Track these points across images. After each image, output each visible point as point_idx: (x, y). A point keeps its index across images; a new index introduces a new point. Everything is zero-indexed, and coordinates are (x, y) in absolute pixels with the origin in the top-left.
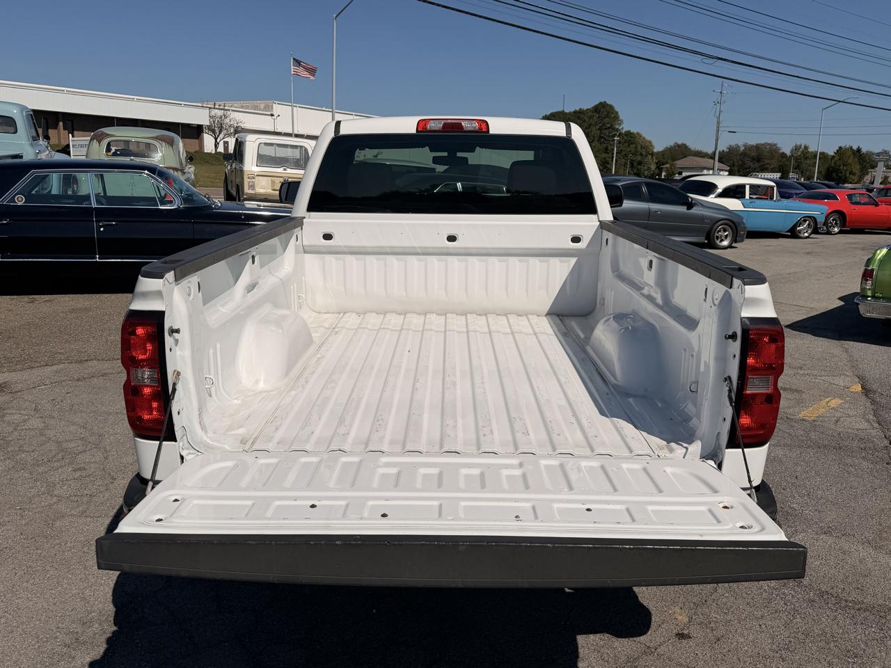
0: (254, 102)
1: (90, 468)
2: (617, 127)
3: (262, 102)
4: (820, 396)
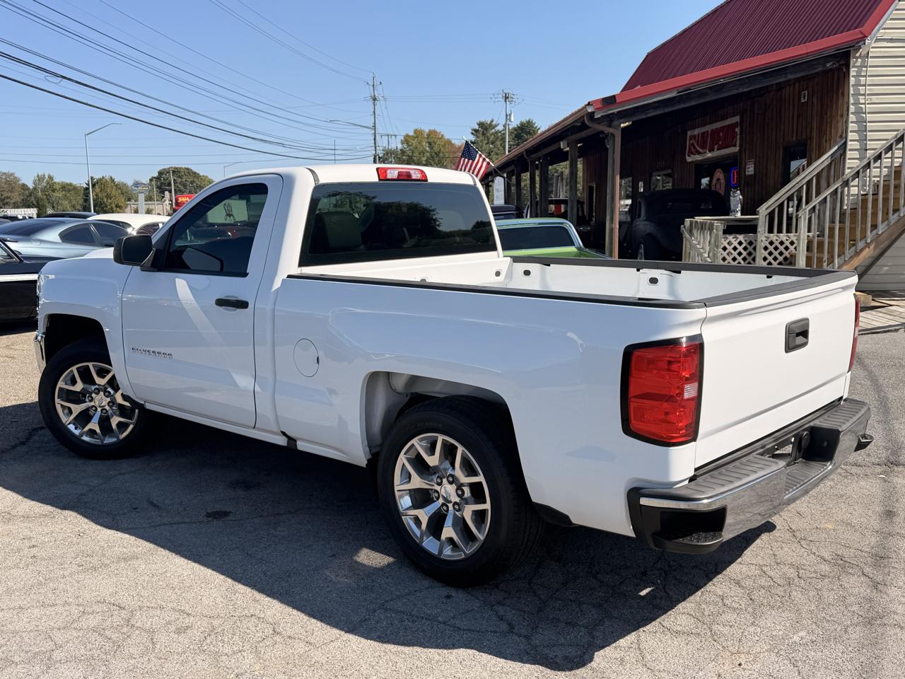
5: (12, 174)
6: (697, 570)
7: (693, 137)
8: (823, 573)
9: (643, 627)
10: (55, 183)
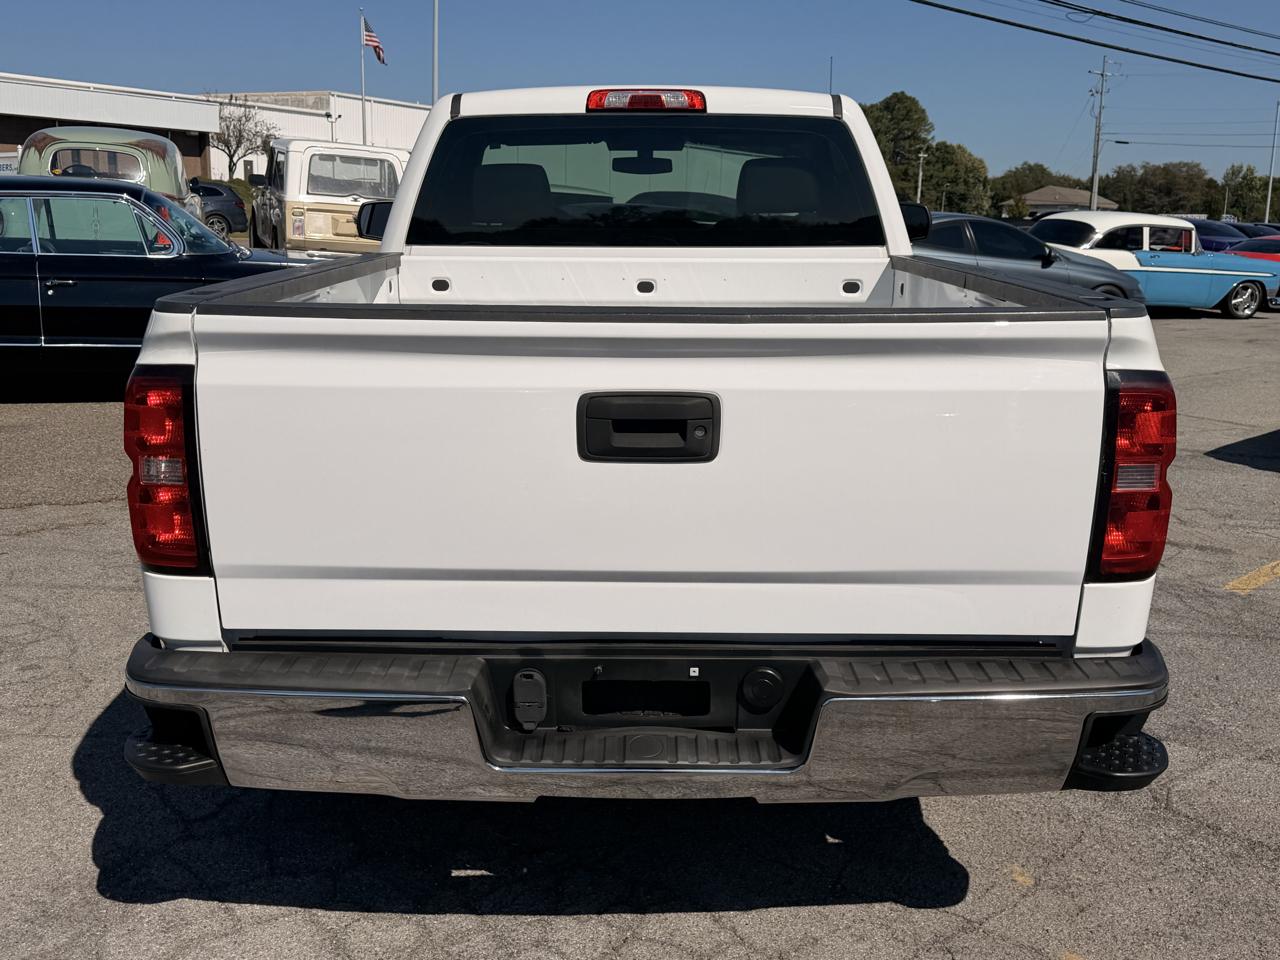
0: (298, 93)
1: (49, 665)
2: (923, 136)
3: (309, 93)
4: (1261, 558)
10: (1255, 178)
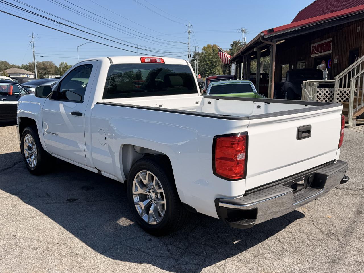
5: (52, 62)
6: (263, 233)
7: (313, 47)
8: (319, 238)
9: (229, 258)
10: (68, 65)
